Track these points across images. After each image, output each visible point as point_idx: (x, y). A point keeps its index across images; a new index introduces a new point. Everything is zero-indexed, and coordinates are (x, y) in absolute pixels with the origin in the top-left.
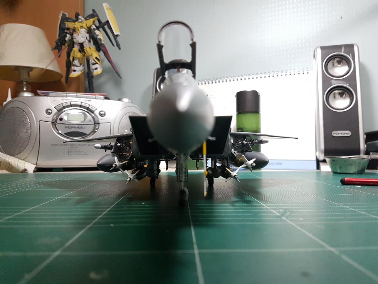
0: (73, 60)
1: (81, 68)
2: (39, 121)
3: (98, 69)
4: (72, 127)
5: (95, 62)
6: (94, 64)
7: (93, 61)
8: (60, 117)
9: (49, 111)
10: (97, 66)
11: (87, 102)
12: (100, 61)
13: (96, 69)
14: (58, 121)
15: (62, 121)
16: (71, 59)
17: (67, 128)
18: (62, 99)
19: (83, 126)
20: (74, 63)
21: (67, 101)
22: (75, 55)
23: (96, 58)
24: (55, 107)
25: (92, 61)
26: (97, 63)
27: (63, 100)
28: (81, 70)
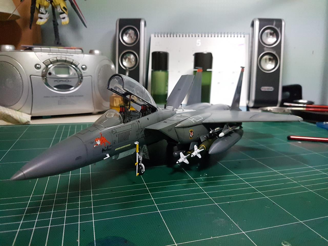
0: (40, 7)
1: (47, 15)
2: (30, 76)
3: (66, 18)
4: (60, 81)
5: (62, 12)
6: (61, 13)
7: (61, 11)
8: (49, 72)
9: (38, 66)
10: (64, 15)
11: (70, 57)
12: (67, 11)
13: (64, 18)
14: (48, 75)
15: (51, 76)
16: (37, 6)
17: (56, 82)
18: (48, 55)
19: (70, 80)
20: (40, 11)
21: (53, 56)
22: (42, 3)
23: (64, 8)
24: (43, 63)
25: (59, 10)
26: (64, 13)
27: (50, 55)
28: (47, 17)
